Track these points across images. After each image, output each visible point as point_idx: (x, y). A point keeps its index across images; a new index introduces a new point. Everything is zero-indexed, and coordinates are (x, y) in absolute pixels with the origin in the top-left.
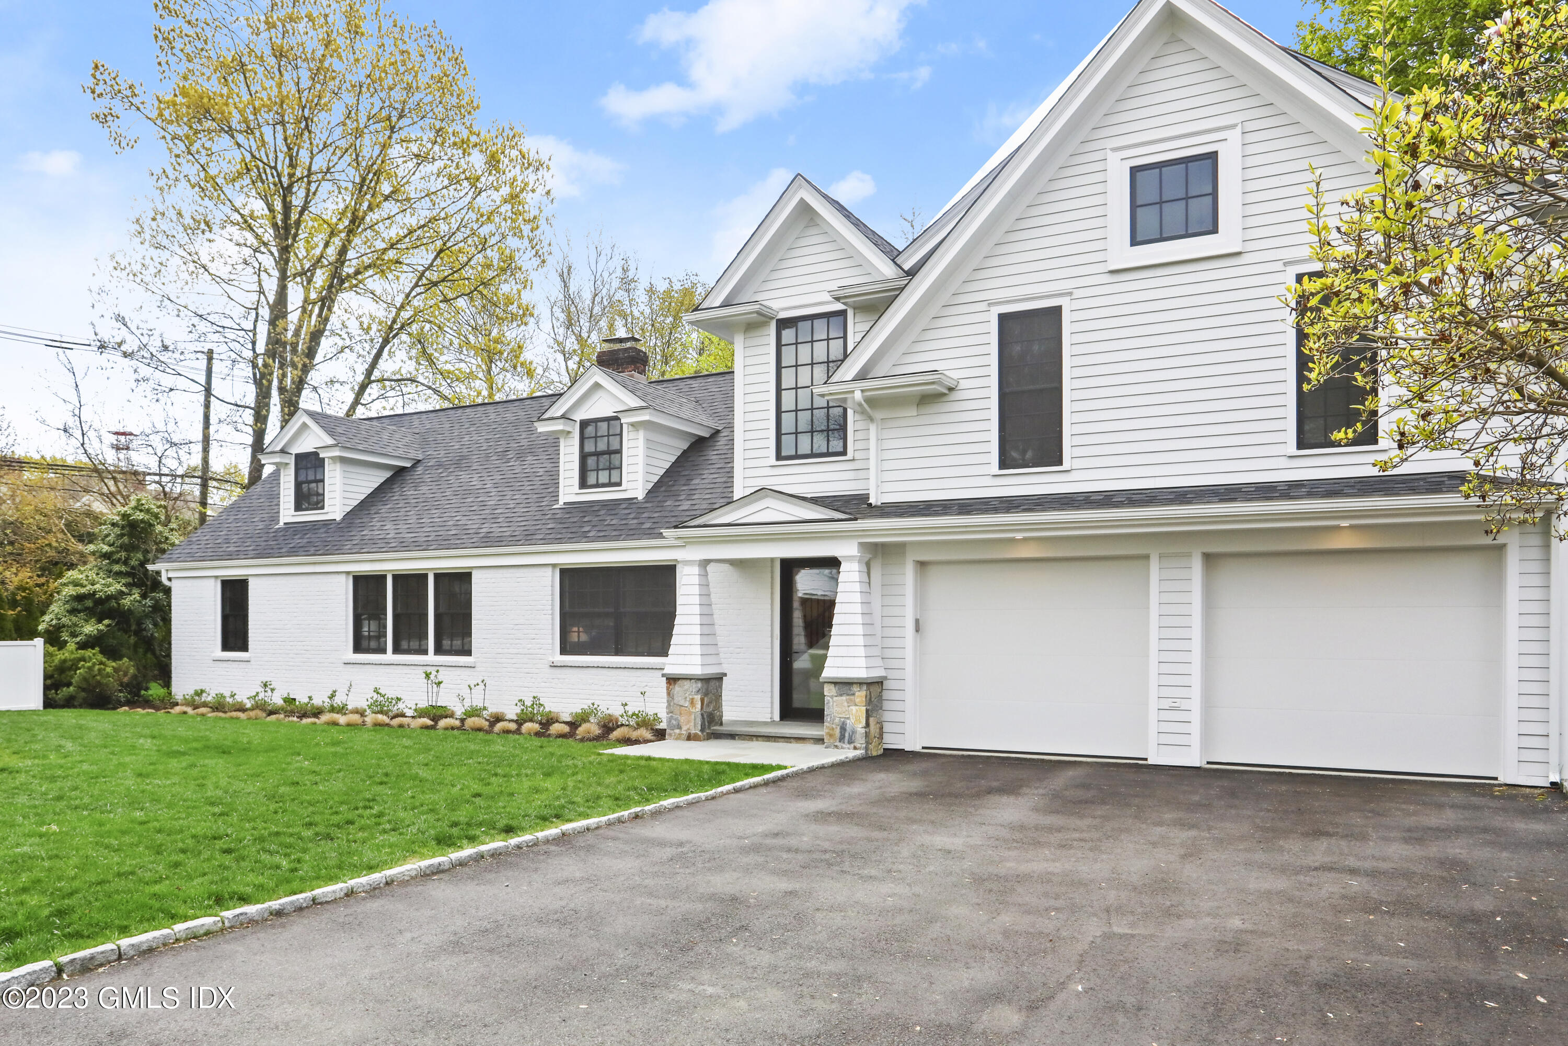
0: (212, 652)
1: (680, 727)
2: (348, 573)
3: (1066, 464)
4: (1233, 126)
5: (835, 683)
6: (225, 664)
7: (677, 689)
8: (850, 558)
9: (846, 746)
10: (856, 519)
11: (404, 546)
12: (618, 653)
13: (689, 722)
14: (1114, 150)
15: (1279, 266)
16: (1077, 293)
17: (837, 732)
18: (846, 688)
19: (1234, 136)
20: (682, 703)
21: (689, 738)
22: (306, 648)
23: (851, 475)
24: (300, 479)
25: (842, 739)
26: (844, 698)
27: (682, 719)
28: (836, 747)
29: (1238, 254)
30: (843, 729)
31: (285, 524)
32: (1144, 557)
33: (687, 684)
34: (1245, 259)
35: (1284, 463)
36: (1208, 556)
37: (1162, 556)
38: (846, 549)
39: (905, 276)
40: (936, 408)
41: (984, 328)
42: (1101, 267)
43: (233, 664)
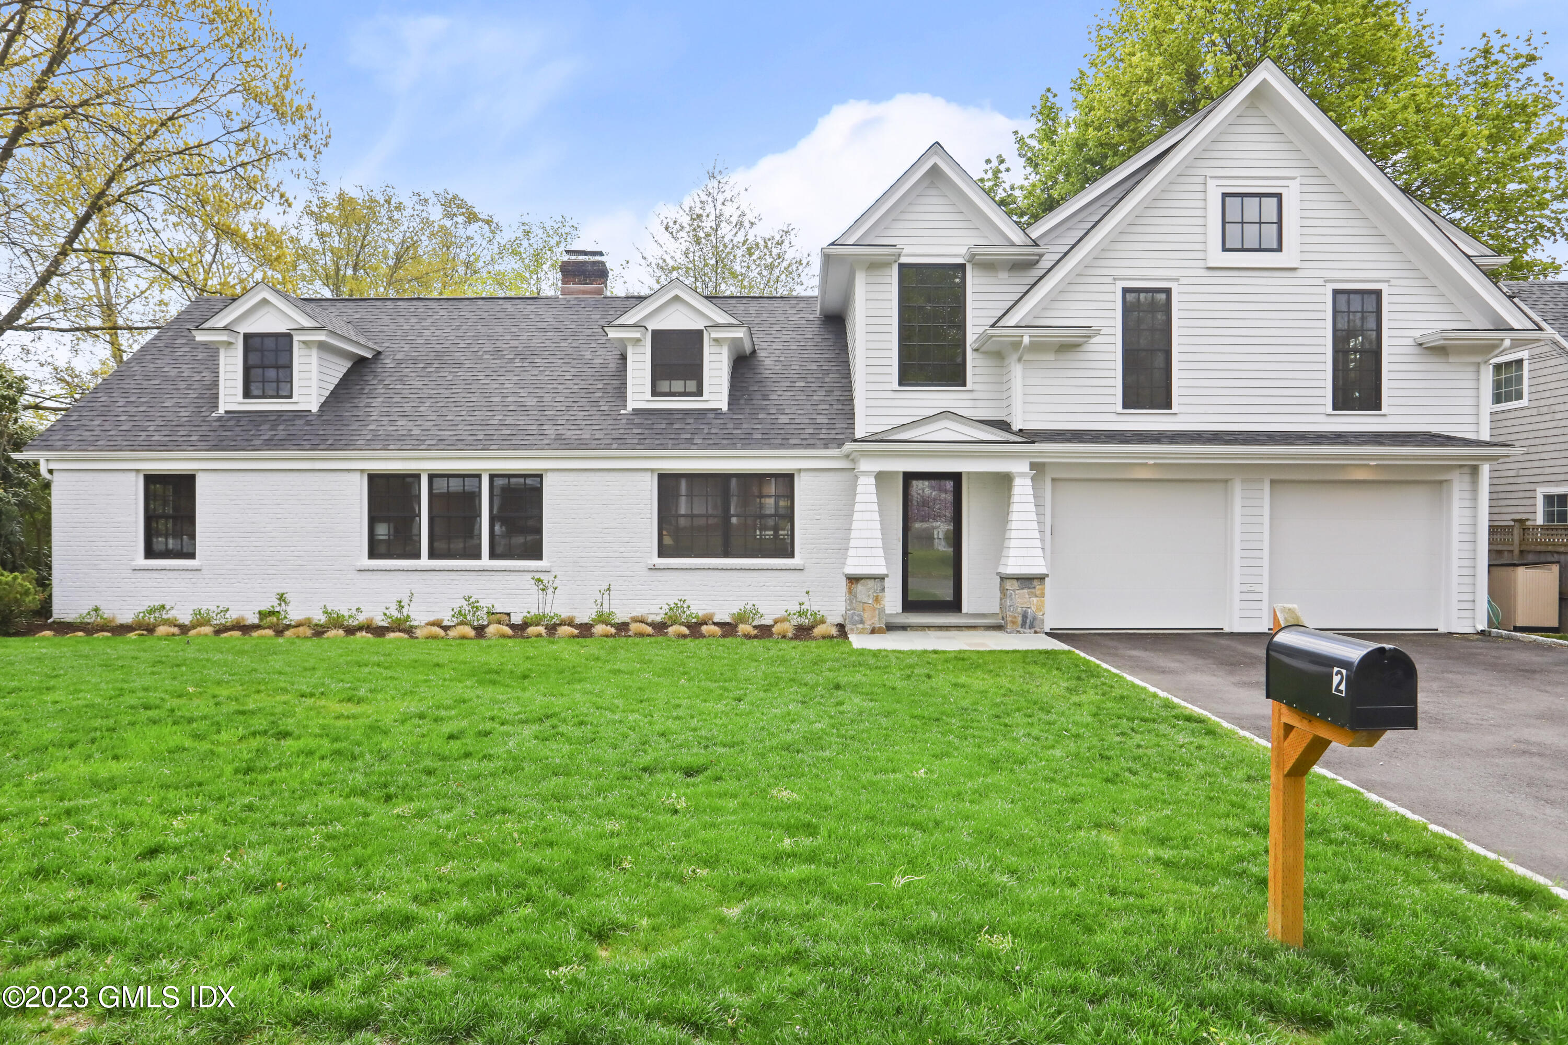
0: (133, 560)
1: (862, 622)
2: (362, 471)
3: (1175, 408)
4: (1294, 178)
5: (1018, 579)
6: (155, 574)
7: (860, 588)
8: (1022, 475)
9: (1028, 631)
10: (1033, 442)
11: (441, 444)
12: (726, 554)
13: (873, 617)
14: (1211, 177)
15: (1321, 282)
16: (1183, 280)
17: (1020, 619)
18: (1027, 583)
19: (1294, 185)
20: (865, 600)
21: (873, 631)
22: (296, 553)
23: (969, 404)
24: (250, 362)
25: (1023, 625)
26: (1025, 591)
27: (866, 615)
28: (1019, 632)
29: (1295, 269)
30: (1025, 617)
31: (227, 412)
32: (1226, 481)
33: (871, 583)
34: (1299, 273)
35: (1323, 419)
36: (1273, 482)
37: (1243, 481)
38: (1020, 467)
39: (1037, 245)
40: (1070, 356)
41: (1110, 297)
42: (1201, 264)
43: (170, 574)
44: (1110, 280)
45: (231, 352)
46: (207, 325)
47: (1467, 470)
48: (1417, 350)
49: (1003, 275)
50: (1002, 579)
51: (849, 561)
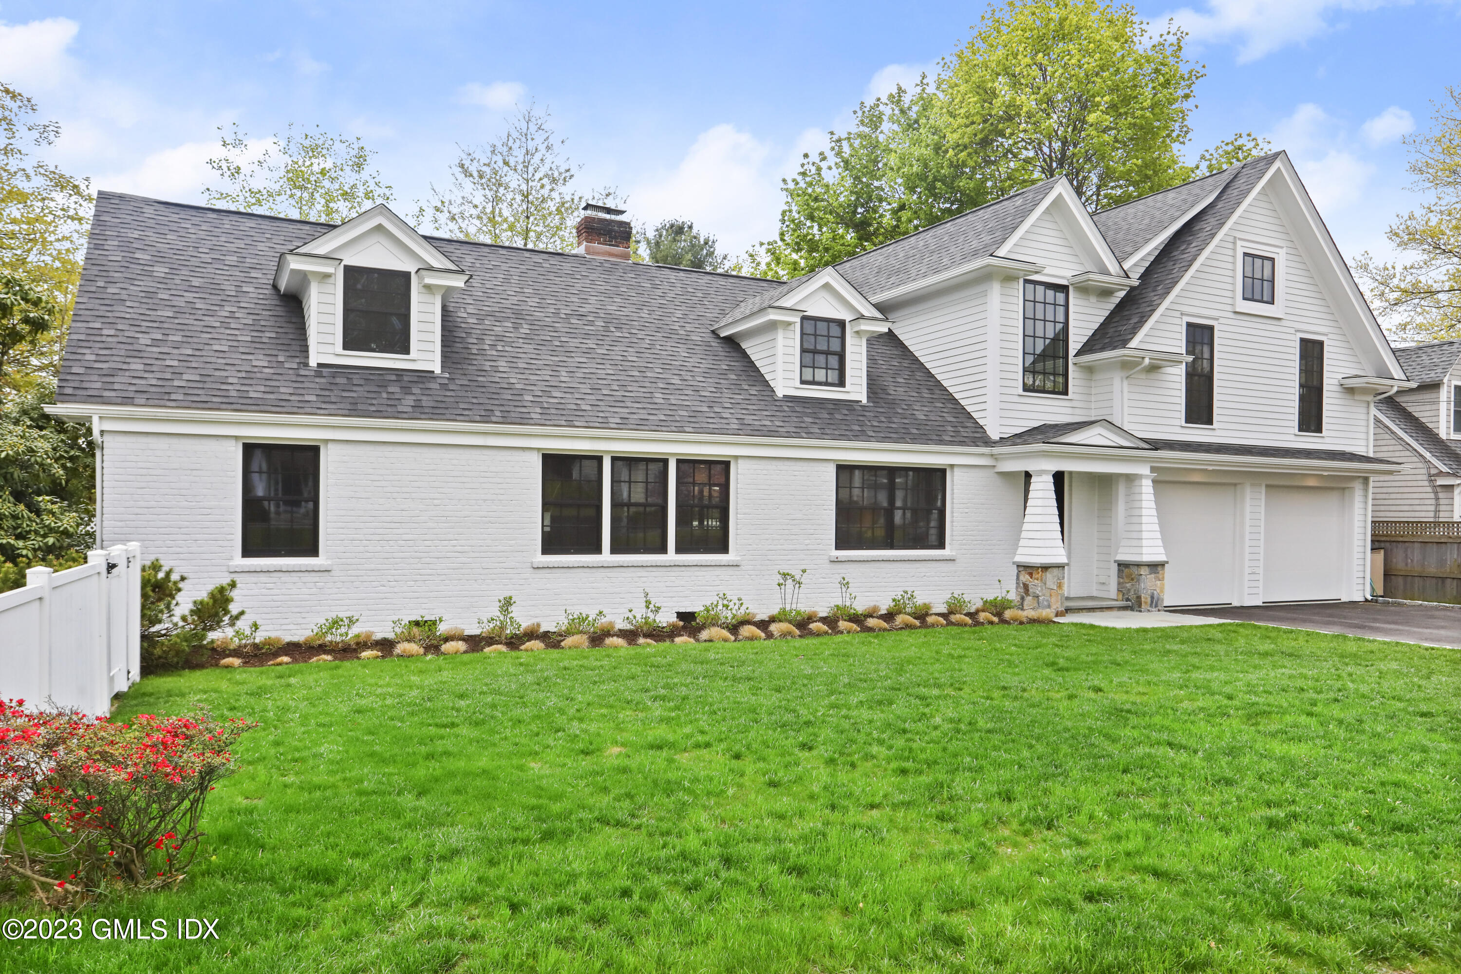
0: (230, 559)
1: (1050, 607)
2: (539, 450)
3: (1215, 424)
4: (1282, 248)
5: (1149, 565)
6: (263, 578)
7: (1048, 576)
8: (1147, 477)
9: (1154, 610)
10: (1156, 449)
12: (892, 547)
14: (1238, 239)
15: (1292, 331)
16: (1219, 320)
17: (1149, 600)
18: (1154, 569)
19: (1282, 253)
20: (1052, 586)
21: (1057, 614)
23: (1069, 411)
25: (1151, 604)
26: (1153, 576)
27: (1052, 600)
28: (1150, 611)
29: (1279, 319)
30: (1152, 597)
31: (320, 365)
32: (1235, 485)
33: (1055, 571)
34: (1283, 323)
35: (1293, 438)
36: (1267, 486)
37: (1252, 485)
38: (1144, 470)
39: (1128, 277)
40: (1153, 376)
41: (1178, 329)
42: (1229, 308)
43: (285, 577)
44: (1178, 314)
45: (329, 288)
46: (303, 250)
47: (1361, 480)
48: (1338, 388)
49: (1093, 299)
50: (1119, 565)
51: (1020, 551)
